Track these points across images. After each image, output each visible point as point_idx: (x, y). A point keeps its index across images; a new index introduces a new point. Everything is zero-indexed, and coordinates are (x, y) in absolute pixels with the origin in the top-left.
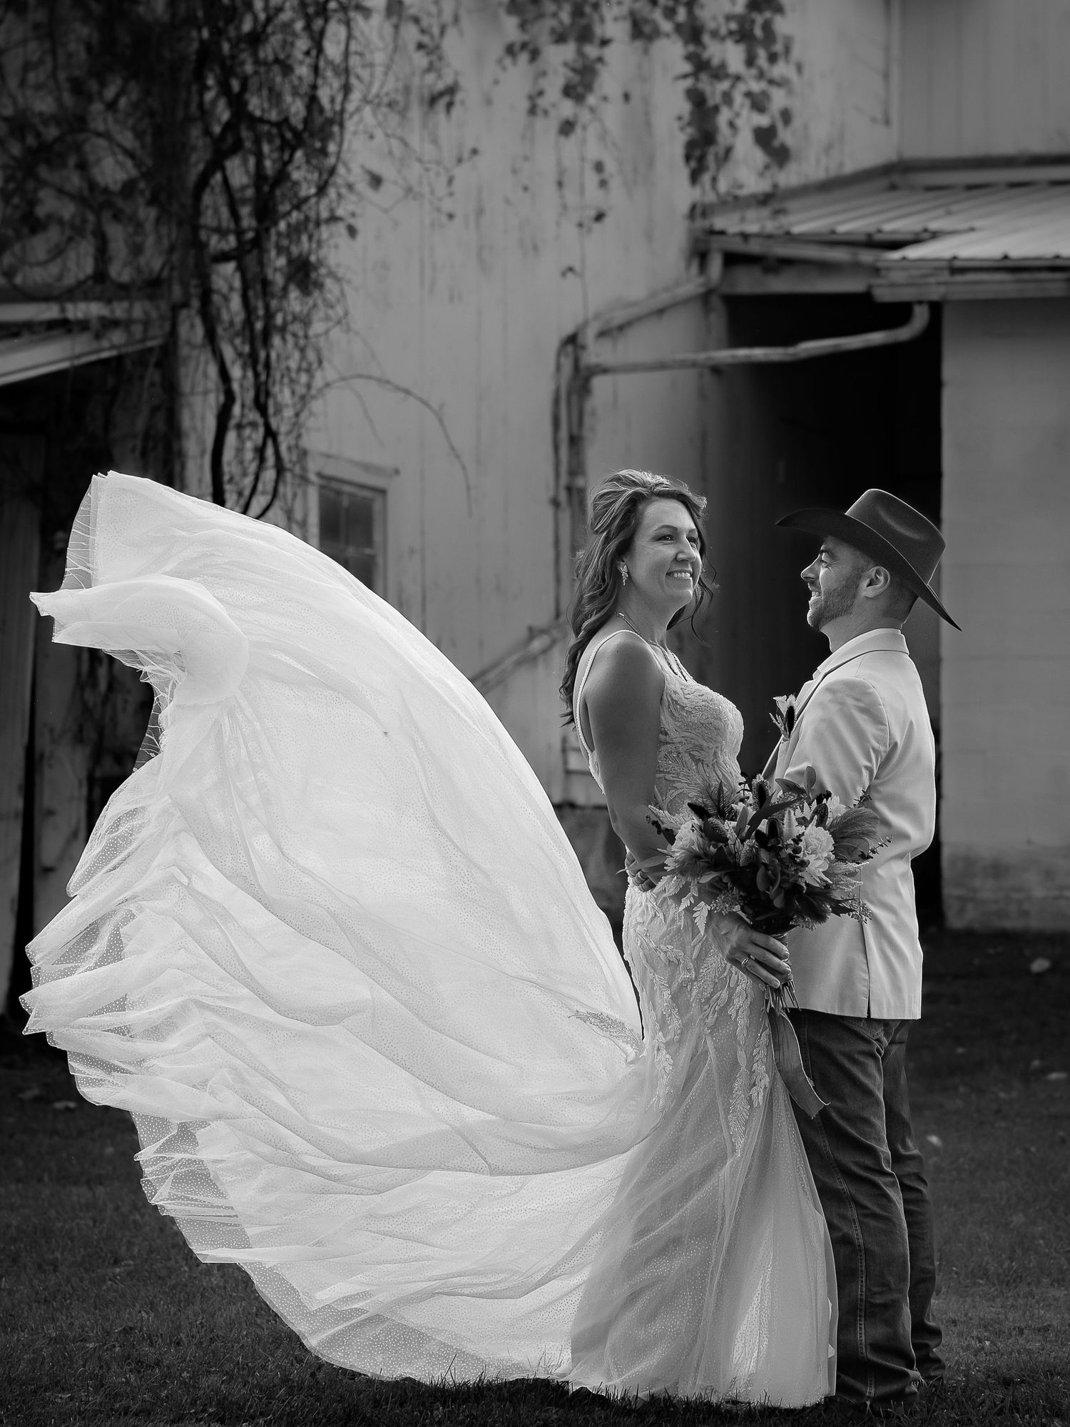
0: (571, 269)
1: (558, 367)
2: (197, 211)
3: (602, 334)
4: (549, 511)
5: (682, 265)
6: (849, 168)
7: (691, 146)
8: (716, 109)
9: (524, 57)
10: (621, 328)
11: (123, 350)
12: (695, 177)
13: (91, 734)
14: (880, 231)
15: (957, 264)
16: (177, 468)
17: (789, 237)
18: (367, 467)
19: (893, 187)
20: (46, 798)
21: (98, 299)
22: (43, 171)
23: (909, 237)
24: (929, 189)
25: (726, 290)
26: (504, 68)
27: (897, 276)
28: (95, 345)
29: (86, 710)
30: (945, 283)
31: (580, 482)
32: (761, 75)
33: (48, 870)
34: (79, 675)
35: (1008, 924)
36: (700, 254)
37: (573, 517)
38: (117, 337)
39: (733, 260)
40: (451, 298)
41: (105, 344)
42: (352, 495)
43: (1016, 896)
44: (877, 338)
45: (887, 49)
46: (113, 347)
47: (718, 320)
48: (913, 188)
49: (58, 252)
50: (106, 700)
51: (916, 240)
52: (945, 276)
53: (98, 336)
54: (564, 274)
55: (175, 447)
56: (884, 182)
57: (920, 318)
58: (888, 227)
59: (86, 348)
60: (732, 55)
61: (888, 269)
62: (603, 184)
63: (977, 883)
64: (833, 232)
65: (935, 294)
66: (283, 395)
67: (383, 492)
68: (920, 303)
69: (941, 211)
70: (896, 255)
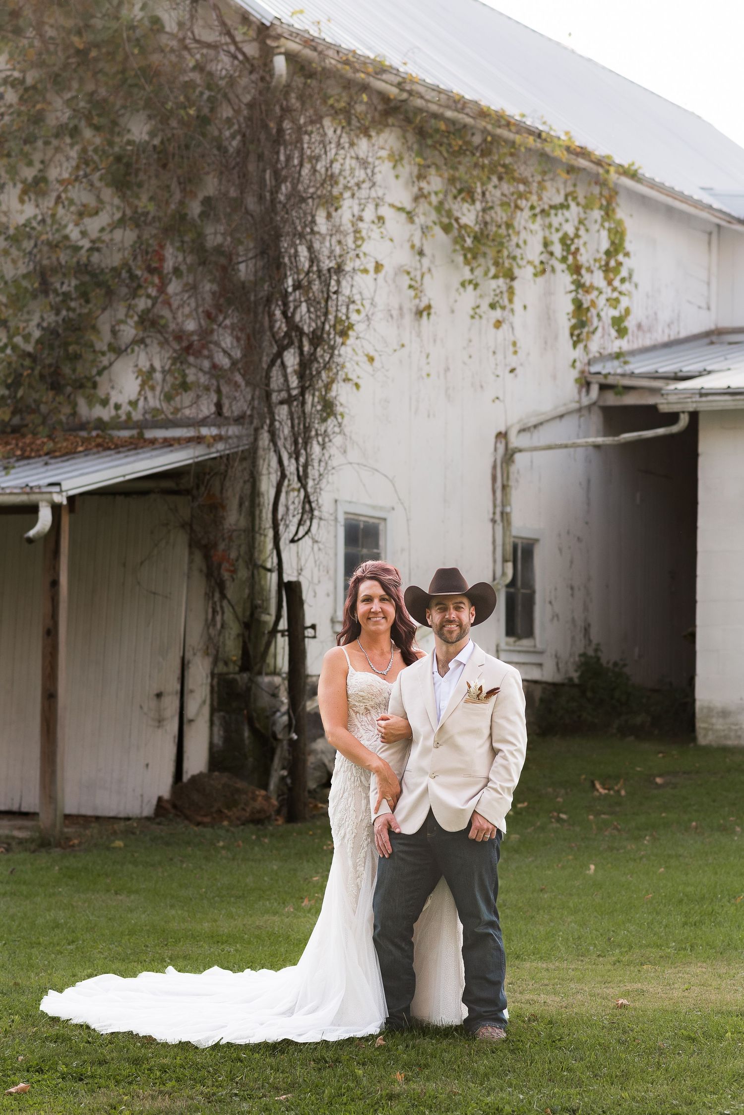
0: (497, 398)
1: (496, 450)
2: (268, 377)
3: (522, 430)
4: (490, 525)
5: (576, 391)
6: (683, 334)
7: (573, 329)
8: (588, 309)
9: (470, 288)
10: (535, 426)
11: (222, 453)
12: (575, 345)
13: (212, 651)
14: (681, 371)
15: (703, 391)
16: (257, 513)
17: (632, 375)
18: (374, 507)
19: (712, 343)
20: (190, 684)
21: (214, 425)
22: (191, 359)
23: (697, 374)
24: (730, 343)
25: (601, 403)
26: (460, 294)
27: (673, 398)
28: (207, 451)
29: (210, 638)
30: (696, 402)
31: (508, 509)
32: (614, 289)
33: (191, 721)
34: (206, 620)
35: (729, 743)
36: (585, 383)
37: (503, 527)
38: (220, 446)
39: (603, 387)
40: (429, 416)
41: (213, 450)
42: (364, 522)
43: (733, 727)
44: (661, 431)
45: (709, 270)
46: (217, 451)
47: (596, 419)
48: (722, 343)
49: (196, 401)
50: (220, 633)
51: (700, 375)
52: (697, 398)
53: (209, 446)
54: (494, 401)
55: (257, 502)
56: (707, 340)
57: (684, 420)
58: (685, 369)
59: (202, 452)
60: (597, 279)
61: (667, 394)
62: (515, 352)
63: (714, 720)
64: (657, 372)
65: (691, 408)
66: (313, 472)
67: (385, 519)
68: (683, 412)
69: (722, 358)
70: (673, 386)
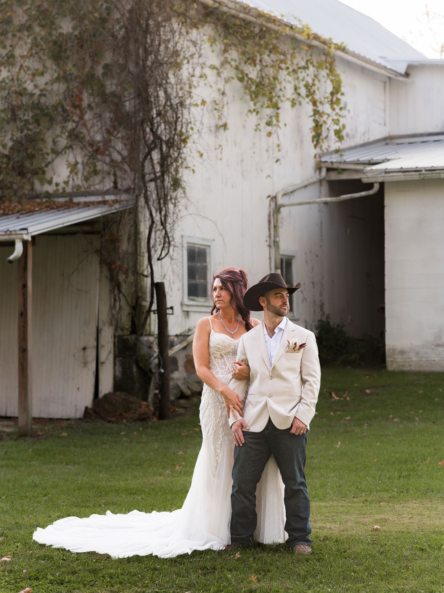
0: (269, 176)
1: (270, 206)
2: (143, 166)
3: (285, 195)
4: (268, 248)
5: (313, 172)
6: (371, 139)
7: (314, 137)
9: (254, 113)
10: (292, 192)
11: (118, 210)
13: (114, 323)
14: (372, 160)
15: (387, 171)
16: (138, 243)
17: (345, 162)
18: (203, 239)
19: (387, 144)
20: (102, 342)
21: (113, 194)
22: (99, 157)
23: (381, 161)
24: (398, 144)
25: (328, 179)
26: (248, 117)
27: (369, 175)
28: (109, 209)
29: (113, 316)
30: (383, 177)
31: (277, 239)
32: (337, 114)
33: (103, 363)
34: (110, 305)
35: (405, 369)
36: (319, 168)
37: (275, 250)
38: (117, 206)
39: (329, 170)
40: (233, 187)
41: (113, 208)
42: (198, 248)
43: (407, 360)
44: (363, 194)
46: (115, 209)
47: (325, 188)
48: (393, 144)
49: (102, 181)
50: (118, 313)
51: (383, 162)
52: (384, 174)
53: (111, 206)
54: (267, 178)
55: (138, 237)
56: (384, 143)
57: (376, 187)
58: (375, 158)
59: (107, 210)
60: (326, 108)
61: (367, 173)
62: (279, 150)
63: (396, 356)
64: (359, 160)
65: (380, 180)
66: (169, 220)
67: (209, 246)
68: (376, 183)
69: (395, 152)
70: (369, 168)
